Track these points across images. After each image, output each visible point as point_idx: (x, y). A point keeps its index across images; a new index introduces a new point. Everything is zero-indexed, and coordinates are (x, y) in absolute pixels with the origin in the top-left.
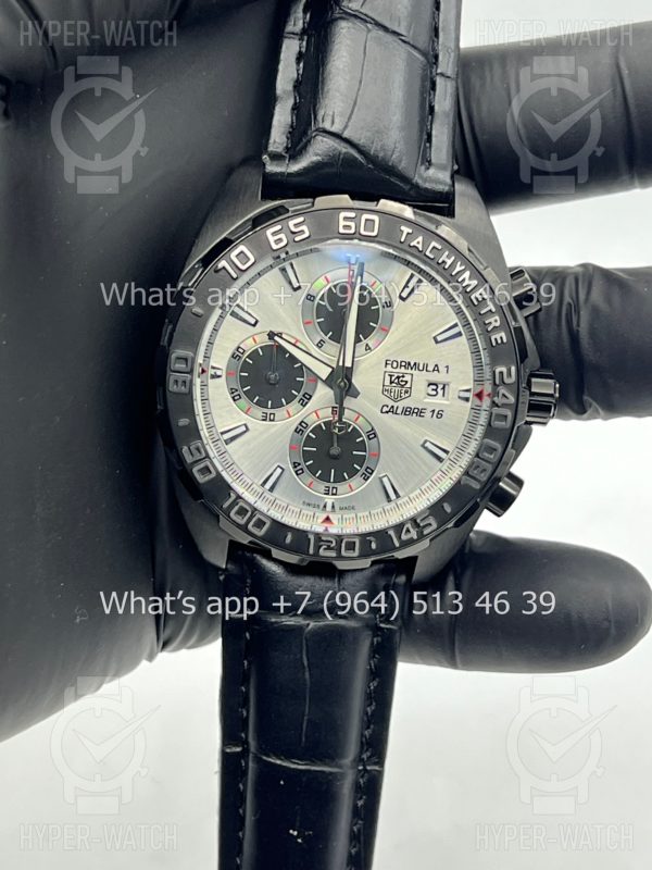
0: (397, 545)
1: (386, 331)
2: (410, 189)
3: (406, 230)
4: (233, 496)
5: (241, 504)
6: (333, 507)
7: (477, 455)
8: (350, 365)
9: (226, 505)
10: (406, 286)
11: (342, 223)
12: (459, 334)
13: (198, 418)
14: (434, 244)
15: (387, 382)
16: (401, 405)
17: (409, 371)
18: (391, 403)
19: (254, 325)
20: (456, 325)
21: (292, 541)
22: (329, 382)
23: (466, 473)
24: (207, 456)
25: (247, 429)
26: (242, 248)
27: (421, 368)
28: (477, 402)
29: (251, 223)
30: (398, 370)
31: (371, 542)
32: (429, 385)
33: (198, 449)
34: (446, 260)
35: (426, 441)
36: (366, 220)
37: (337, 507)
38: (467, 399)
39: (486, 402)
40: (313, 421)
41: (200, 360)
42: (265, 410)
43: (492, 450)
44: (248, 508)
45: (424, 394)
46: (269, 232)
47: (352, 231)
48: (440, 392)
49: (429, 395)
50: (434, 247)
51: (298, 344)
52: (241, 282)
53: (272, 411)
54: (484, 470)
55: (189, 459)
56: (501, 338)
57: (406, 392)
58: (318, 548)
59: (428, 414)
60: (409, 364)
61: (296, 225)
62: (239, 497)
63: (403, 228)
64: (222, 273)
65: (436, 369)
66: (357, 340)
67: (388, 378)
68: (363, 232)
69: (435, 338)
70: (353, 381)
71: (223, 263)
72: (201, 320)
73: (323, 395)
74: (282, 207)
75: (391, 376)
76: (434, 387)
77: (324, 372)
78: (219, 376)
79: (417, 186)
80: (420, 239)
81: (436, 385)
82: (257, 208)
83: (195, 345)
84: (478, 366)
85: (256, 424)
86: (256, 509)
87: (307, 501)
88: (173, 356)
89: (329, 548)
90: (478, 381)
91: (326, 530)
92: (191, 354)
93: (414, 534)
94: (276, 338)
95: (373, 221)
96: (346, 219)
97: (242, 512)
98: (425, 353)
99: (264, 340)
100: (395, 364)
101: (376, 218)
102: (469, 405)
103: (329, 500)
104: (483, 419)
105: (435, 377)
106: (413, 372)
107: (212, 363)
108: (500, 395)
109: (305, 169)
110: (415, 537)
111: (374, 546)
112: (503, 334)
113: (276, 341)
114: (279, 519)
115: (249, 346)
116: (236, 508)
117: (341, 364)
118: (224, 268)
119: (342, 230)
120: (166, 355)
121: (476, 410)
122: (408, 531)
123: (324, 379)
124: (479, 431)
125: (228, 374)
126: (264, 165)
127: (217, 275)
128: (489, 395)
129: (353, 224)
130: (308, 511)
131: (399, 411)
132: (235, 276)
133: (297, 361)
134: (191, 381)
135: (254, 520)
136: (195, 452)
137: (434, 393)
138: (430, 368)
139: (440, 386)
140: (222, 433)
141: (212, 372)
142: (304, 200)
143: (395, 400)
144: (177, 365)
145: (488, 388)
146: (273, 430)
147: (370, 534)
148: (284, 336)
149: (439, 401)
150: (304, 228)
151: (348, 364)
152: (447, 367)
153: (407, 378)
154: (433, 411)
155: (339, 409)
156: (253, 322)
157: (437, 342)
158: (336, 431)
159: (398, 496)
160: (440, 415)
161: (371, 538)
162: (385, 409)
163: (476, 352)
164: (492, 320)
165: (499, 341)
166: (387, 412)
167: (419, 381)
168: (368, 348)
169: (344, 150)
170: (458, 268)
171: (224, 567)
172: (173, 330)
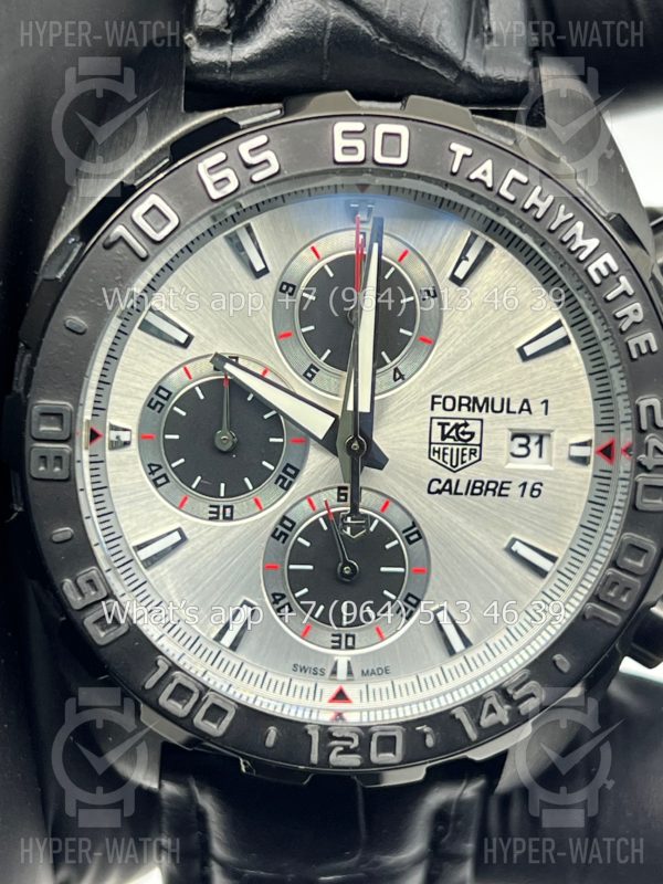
0: (473, 735)
1: (429, 342)
2: (458, 79)
3: (461, 150)
4: (163, 666)
5: (179, 677)
6: (350, 673)
7: (614, 564)
8: (368, 410)
9: (150, 684)
10: (463, 257)
11: (340, 142)
12: (565, 341)
13: (88, 523)
14: (514, 173)
15: (436, 437)
16: (465, 476)
17: (477, 414)
18: (445, 475)
19: (185, 345)
20: (558, 325)
21: (277, 742)
22: (329, 442)
23: (595, 597)
24: (110, 595)
25: (184, 539)
26: (153, 199)
27: (497, 408)
28: (604, 463)
29: (168, 153)
30: (455, 413)
31: (424, 735)
32: (515, 436)
33: (90, 582)
34: (538, 203)
35: (514, 540)
36: (385, 134)
37: (357, 673)
38: (584, 461)
39: (624, 464)
40: (304, 516)
41: (87, 414)
42: (215, 501)
43: (638, 550)
44: (190, 685)
45: (506, 454)
46: (203, 166)
47: (359, 157)
48: (534, 448)
49: (513, 455)
50: (514, 180)
51: (269, 376)
52: (155, 266)
53: (228, 502)
54: (628, 589)
55: (76, 601)
56: (647, 342)
57: (473, 453)
58: (325, 751)
59: (515, 491)
60: (476, 400)
61: (253, 151)
62: (174, 667)
63: (454, 146)
64: (120, 248)
65: (526, 406)
66: (378, 362)
67: (437, 430)
68: (380, 158)
69: (521, 351)
70: (376, 439)
71: (119, 230)
72: (84, 341)
73: (319, 467)
74: (223, 120)
75: (443, 425)
76: (524, 441)
77: (320, 425)
78: (127, 444)
79: (470, 75)
80: (488, 165)
81: (526, 436)
82: (178, 124)
83: (75, 388)
84: (603, 398)
85: (200, 528)
86: (207, 688)
87: (301, 663)
88: (35, 410)
89: (347, 751)
90: (605, 423)
91: (339, 716)
92: (70, 405)
93: (503, 714)
94: (228, 367)
95: (398, 135)
96: (346, 133)
97: (181, 693)
98: (503, 378)
99: (204, 371)
100: (449, 403)
101: (402, 129)
102: (589, 470)
103: (342, 657)
104: (620, 496)
105: (523, 422)
106: (483, 415)
107: (112, 420)
108: (651, 449)
109: (264, 52)
110: (506, 721)
111: (430, 741)
112: (651, 336)
113: (226, 373)
114: (250, 703)
115: (179, 384)
116: (170, 688)
117: (350, 407)
118: (121, 238)
119: (340, 157)
120: (20, 410)
121: (601, 478)
122: (492, 710)
123: (321, 437)
124: (615, 518)
125: (142, 437)
126: (188, 49)
127: (108, 253)
128: (627, 450)
129: (360, 144)
130: (303, 683)
131: (462, 489)
132: (143, 253)
133: (267, 407)
134: (71, 457)
135: (205, 707)
136: (85, 587)
137: (524, 451)
138: (515, 407)
139: (534, 440)
140: (139, 548)
141: (113, 435)
142: (265, 106)
143: (453, 469)
144: (43, 428)
145: (626, 437)
146: (230, 536)
147: (421, 721)
148: (241, 362)
149: (533, 465)
150: (268, 155)
151: (364, 407)
152: (546, 402)
153: (474, 427)
154: (525, 484)
155: (351, 491)
156: (182, 338)
157: (525, 358)
158: (348, 531)
159: (467, 643)
160: (536, 491)
161: (426, 729)
162: (435, 486)
163: (598, 372)
164: (628, 310)
165: (644, 350)
166: (439, 492)
167: (495, 432)
168: (399, 376)
169: (333, 14)
170: (562, 217)
171: (155, 786)
172: (33, 362)
